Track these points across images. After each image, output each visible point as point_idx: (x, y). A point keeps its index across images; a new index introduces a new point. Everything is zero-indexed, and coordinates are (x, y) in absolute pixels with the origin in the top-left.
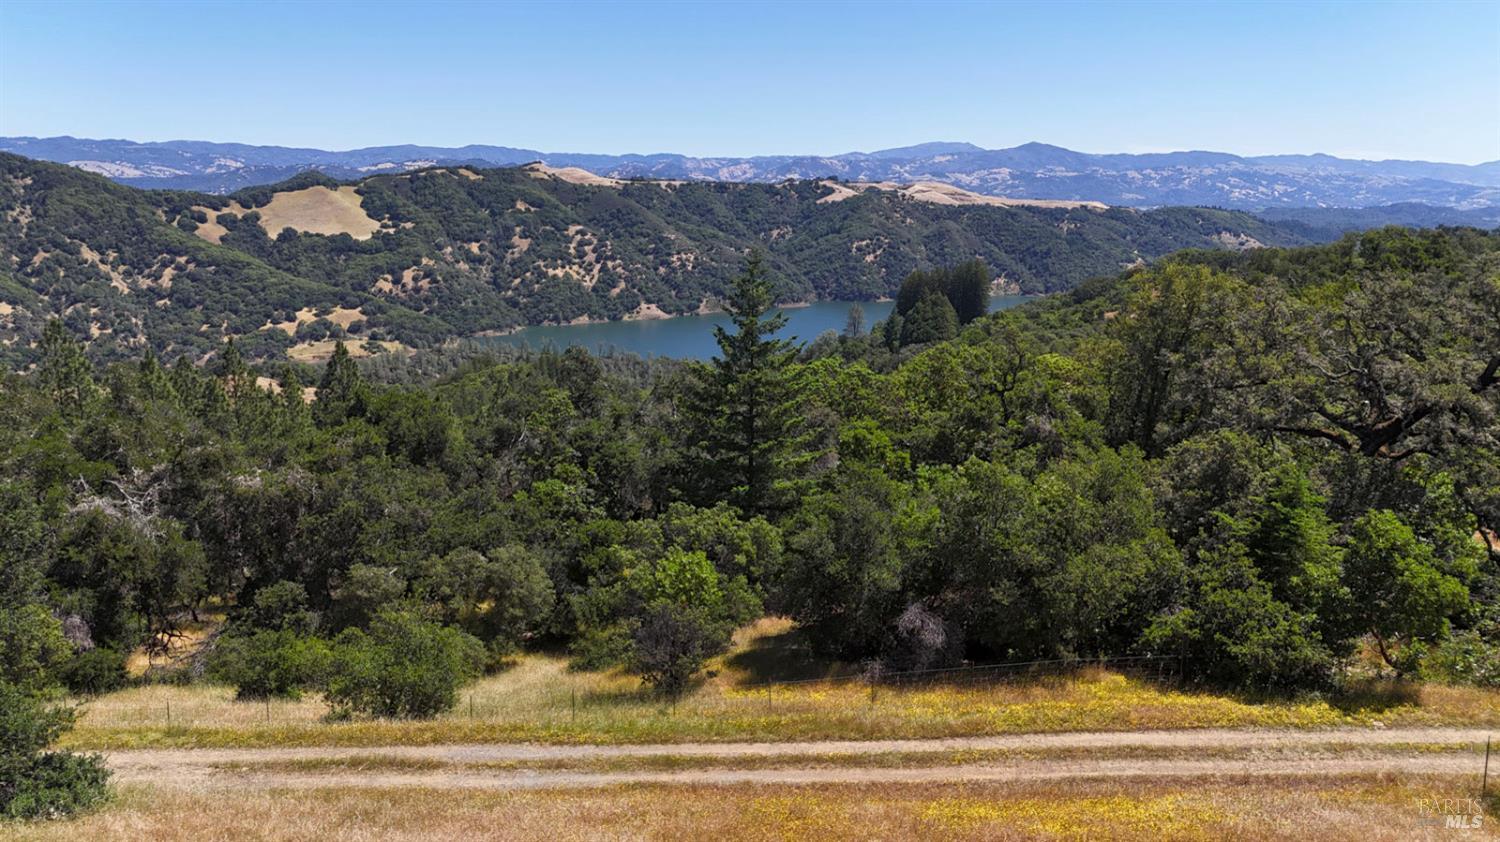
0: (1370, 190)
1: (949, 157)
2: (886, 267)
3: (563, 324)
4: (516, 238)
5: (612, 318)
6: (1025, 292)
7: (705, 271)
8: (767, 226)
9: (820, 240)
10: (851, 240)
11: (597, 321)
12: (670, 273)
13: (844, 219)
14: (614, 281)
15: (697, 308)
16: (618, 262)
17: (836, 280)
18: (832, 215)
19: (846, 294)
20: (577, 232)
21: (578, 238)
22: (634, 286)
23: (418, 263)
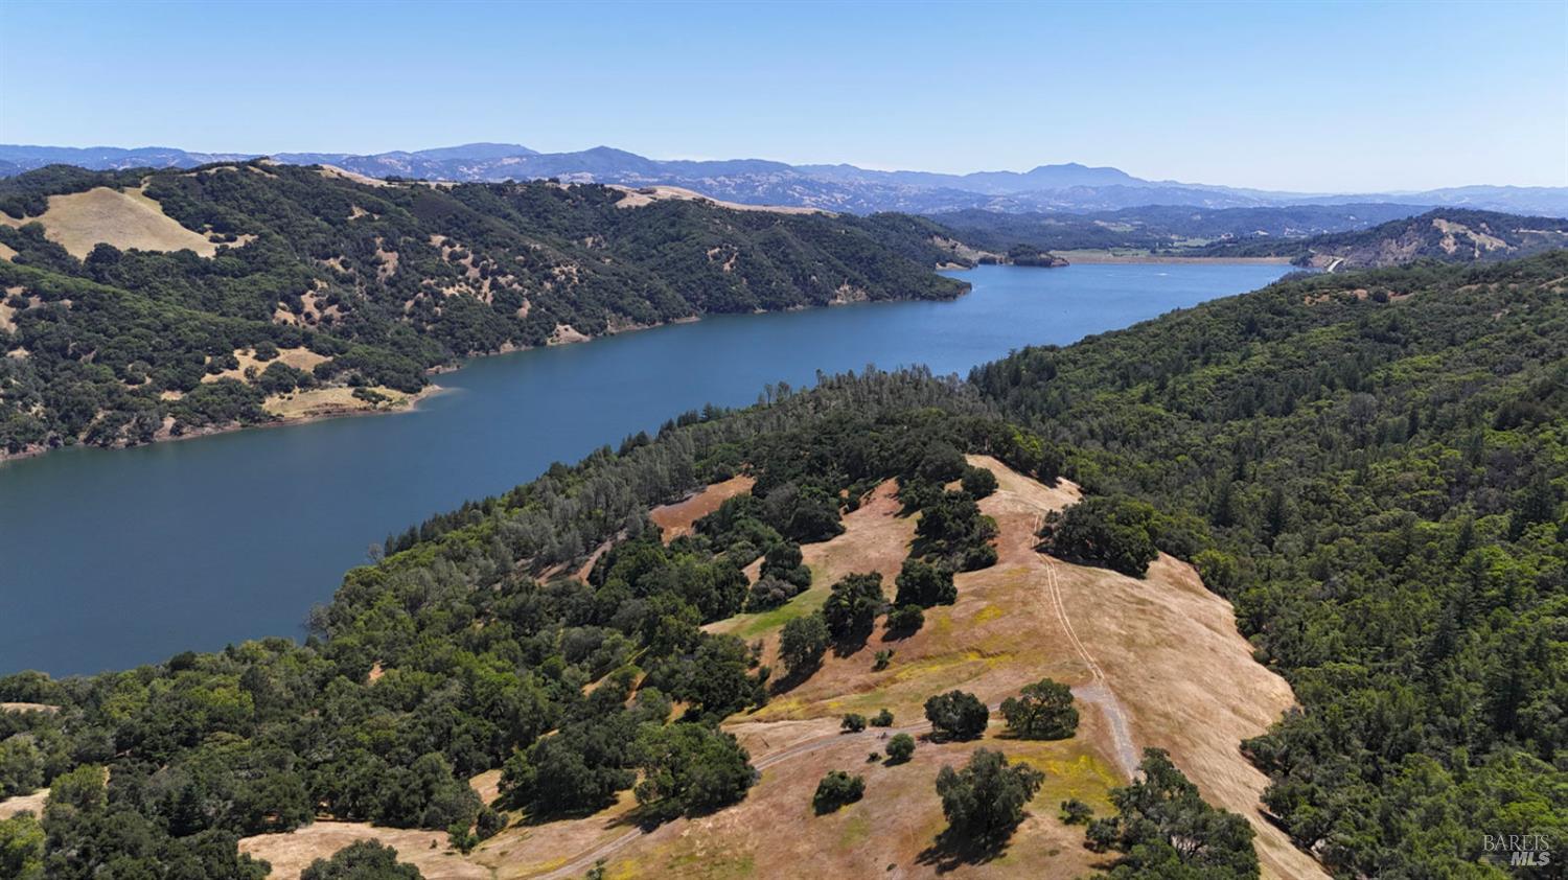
0: (906, 198)
2: (746, 276)
3: (492, 353)
4: (380, 252)
5: (536, 343)
6: (873, 298)
7: (594, 284)
8: (578, 233)
9: (660, 248)
10: (704, 248)
11: (523, 348)
12: (559, 288)
13: (673, 225)
14: (518, 300)
15: (606, 327)
16: (511, 277)
17: (705, 292)
18: (645, 221)
19: (722, 306)
20: (443, 244)
21: (447, 250)
22: (540, 305)
23: (312, 286)
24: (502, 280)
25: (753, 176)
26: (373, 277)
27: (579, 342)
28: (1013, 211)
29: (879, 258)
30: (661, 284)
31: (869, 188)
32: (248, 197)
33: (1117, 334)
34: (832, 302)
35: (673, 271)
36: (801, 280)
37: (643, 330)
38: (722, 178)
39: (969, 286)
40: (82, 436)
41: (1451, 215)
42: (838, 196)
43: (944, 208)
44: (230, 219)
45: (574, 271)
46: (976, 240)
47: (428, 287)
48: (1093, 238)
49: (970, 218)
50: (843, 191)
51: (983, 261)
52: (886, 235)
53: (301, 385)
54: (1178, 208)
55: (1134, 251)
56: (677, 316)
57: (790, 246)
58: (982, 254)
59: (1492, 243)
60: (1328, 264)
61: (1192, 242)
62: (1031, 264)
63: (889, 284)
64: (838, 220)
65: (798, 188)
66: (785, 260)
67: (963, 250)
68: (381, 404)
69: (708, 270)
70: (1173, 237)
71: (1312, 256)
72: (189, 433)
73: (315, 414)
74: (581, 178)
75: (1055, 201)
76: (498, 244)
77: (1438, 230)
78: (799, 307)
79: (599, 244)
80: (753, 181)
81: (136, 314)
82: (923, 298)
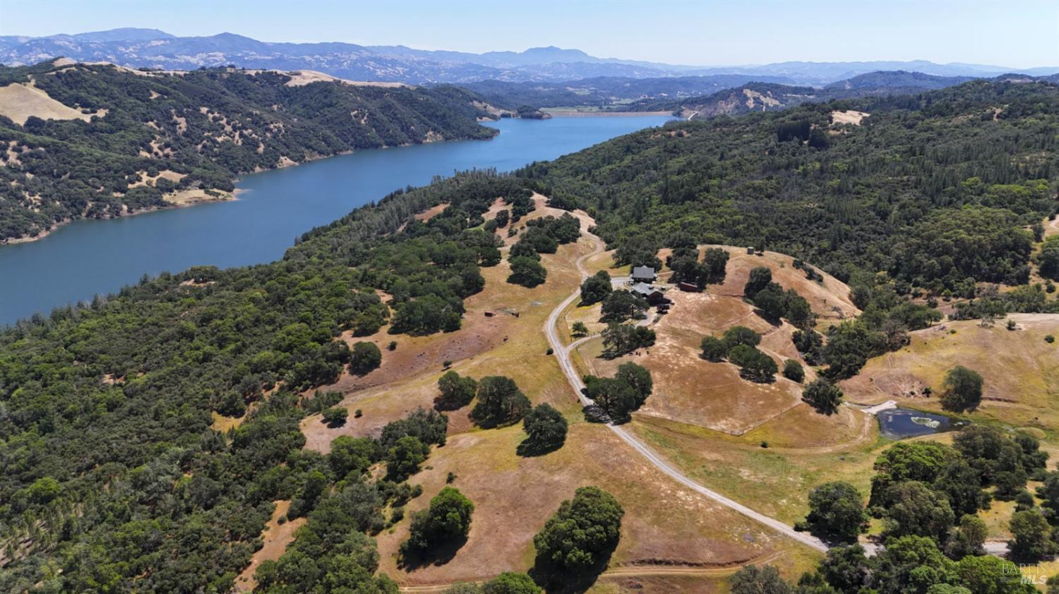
0: (446, 71)
1: (162, 42)
2: (374, 127)
3: (251, 172)
4: (175, 117)
5: (271, 167)
6: (447, 139)
7: (293, 133)
8: (268, 103)
9: (322, 111)
10: (348, 111)
11: (266, 169)
12: (275, 136)
13: (326, 97)
14: (257, 144)
15: (304, 157)
16: (250, 131)
17: (353, 136)
18: (307, 94)
19: (363, 145)
20: (208, 112)
21: (210, 115)
22: (269, 145)
23: (154, 138)
24: (245, 132)
25: (339, 55)
26: (175, 132)
27: (294, 165)
28: (515, 80)
29: (447, 116)
30: (328, 132)
31: (419, 63)
32: (91, 86)
33: (575, 154)
34: (424, 141)
35: (331, 125)
36: (405, 128)
37: (324, 159)
38: (317, 56)
39: (498, 131)
40: (84, 214)
41: (754, 86)
42: (400, 69)
43: (471, 78)
44: (90, 101)
45: (281, 126)
46: (498, 101)
47: (208, 137)
48: (566, 100)
49: (490, 86)
50: (402, 65)
51: (504, 116)
52: (445, 100)
53: (177, 189)
54: (616, 78)
55: (589, 108)
56: (341, 150)
57: (396, 109)
58: (502, 111)
59: (771, 102)
60: (689, 115)
61: (624, 101)
62: (531, 117)
63: (454, 131)
64: (415, 91)
65: (372, 63)
66: (394, 118)
67: (490, 108)
68: (220, 197)
69: (353, 124)
70: (613, 98)
71: (683, 110)
72: (136, 212)
73: (190, 202)
74: (215, 56)
75: (543, 73)
76: (234, 111)
77: (745, 96)
78: (407, 144)
79: (281, 109)
80: (340, 58)
81: (81, 155)
82: (475, 138)
